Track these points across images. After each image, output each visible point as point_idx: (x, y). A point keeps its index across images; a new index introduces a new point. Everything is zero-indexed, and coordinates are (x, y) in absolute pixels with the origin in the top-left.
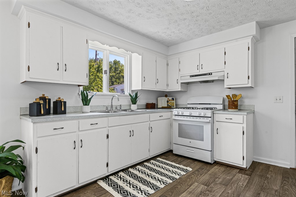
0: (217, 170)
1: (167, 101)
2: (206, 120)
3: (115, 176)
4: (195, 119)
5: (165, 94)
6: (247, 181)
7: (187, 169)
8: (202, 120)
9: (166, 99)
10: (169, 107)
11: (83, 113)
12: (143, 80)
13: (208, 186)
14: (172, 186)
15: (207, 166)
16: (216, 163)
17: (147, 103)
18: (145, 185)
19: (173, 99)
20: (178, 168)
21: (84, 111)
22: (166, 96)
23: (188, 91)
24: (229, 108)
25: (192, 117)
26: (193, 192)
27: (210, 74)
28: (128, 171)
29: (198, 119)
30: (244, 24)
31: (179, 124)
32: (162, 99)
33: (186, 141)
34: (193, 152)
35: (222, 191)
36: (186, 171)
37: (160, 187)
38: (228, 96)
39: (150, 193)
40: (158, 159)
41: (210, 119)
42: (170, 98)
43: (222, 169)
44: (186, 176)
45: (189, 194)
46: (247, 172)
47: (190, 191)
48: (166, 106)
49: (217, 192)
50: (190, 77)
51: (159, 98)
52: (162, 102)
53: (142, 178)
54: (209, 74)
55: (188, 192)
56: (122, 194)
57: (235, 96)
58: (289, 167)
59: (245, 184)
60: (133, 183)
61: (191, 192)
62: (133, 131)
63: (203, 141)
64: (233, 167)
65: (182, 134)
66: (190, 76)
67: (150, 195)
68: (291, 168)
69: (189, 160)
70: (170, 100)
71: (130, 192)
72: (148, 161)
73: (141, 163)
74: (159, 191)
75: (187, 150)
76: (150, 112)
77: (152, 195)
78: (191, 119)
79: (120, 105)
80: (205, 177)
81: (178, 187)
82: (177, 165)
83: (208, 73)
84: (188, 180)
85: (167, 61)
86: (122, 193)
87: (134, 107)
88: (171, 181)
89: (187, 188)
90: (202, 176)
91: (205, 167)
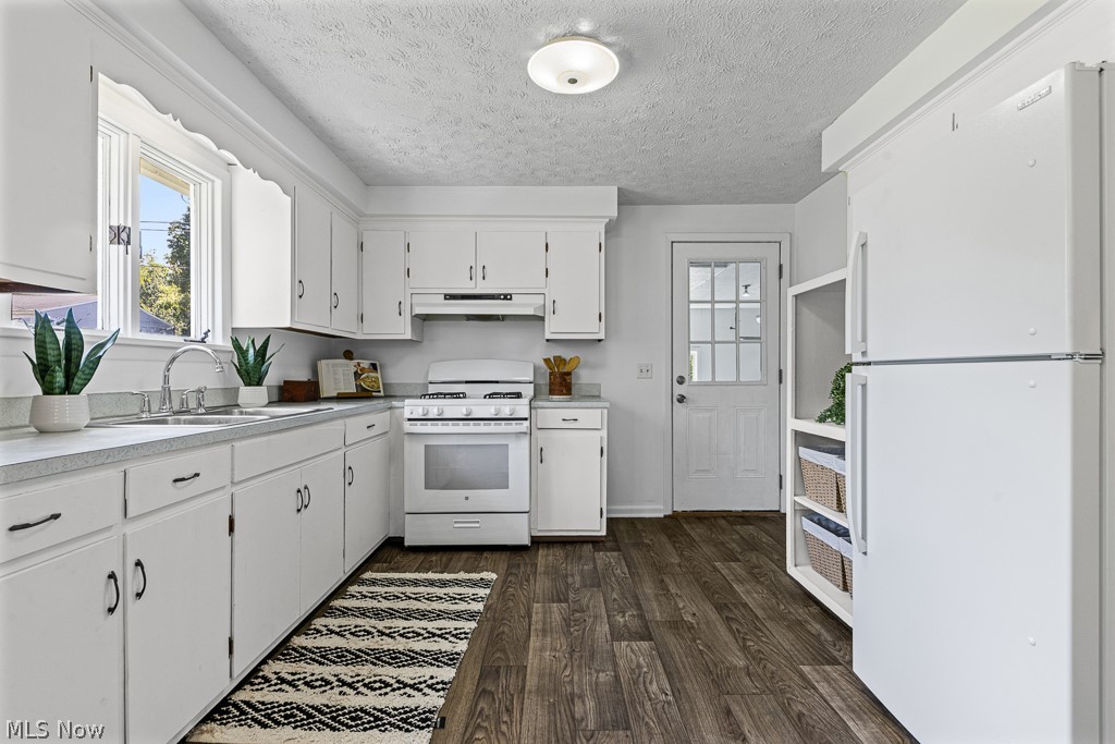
0: (550, 558)
1: (356, 373)
2: (514, 427)
3: (252, 684)
4: (482, 428)
5: (347, 349)
6: (624, 563)
7: (482, 579)
8: (503, 427)
9: (351, 366)
10: (363, 395)
11: (42, 432)
12: (298, 292)
13: (566, 601)
14: (487, 635)
15: (521, 556)
16: (537, 542)
17: (285, 382)
18: (404, 666)
19: (374, 367)
20: (457, 583)
21: (56, 420)
22: (348, 355)
23: (425, 342)
24: (552, 392)
25: (472, 422)
26: (548, 626)
27: (507, 297)
28: (294, 649)
29: (492, 427)
30: (597, 184)
31: (426, 446)
32: (333, 365)
33: (453, 498)
34: (477, 525)
35: (602, 599)
36: (483, 583)
37: (458, 650)
38: (547, 361)
39: (446, 680)
40: (367, 575)
41: (527, 423)
42: (365, 364)
43: (559, 552)
44: (495, 597)
45: (544, 635)
46: (608, 545)
47: (540, 627)
48: (353, 390)
49: (595, 607)
50: (445, 299)
51: (323, 365)
52: (337, 376)
53: (372, 650)
54: (505, 298)
55: (540, 634)
56: (352, 726)
57: (559, 360)
58: (662, 516)
59: (626, 571)
60: (359, 675)
61: (544, 631)
62: (306, 488)
63: (507, 488)
64: (576, 542)
65: (438, 478)
66: (446, 295)
67: (450, 682)
68: (665, 516)
69: (465, 555)
70: (363, 370)
71: (378, 707)
72: (339, 592)
73: (323, 609)
74: (465, 662)
75: (456, 525)
76: (347, 413)
77: (455, 682)
78: (471, 428)
79: (199, 391)
80: (542, 584)
81: (503, 632)
82: (446, 576)
83: (501, 295)
84: (511, 604)
85: (360, 235)
86: (353, 724)
87: (253, 396)
88: (473, 625)
89: (526, 624)
90: (532, 582)
91: (517, 559)
